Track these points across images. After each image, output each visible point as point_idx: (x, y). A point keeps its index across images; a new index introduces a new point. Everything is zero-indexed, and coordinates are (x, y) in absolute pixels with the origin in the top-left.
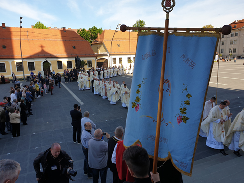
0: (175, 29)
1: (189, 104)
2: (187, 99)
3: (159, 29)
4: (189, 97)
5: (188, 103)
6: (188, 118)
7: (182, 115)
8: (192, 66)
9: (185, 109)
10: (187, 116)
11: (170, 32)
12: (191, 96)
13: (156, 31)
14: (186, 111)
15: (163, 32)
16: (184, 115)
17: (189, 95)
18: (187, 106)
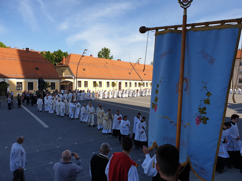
0: (193, 25)
2: (206, 98)
3: (176, 27)
5: (207, 102)
6: (207, 119)
7: (201, 116)
8: (212, 62)
9: (205, 108)
10: (206, 116)
11: (188, 28)
13: (173, 29)
14: (206, 111)
15: (181, 29)
16: (204, 115)
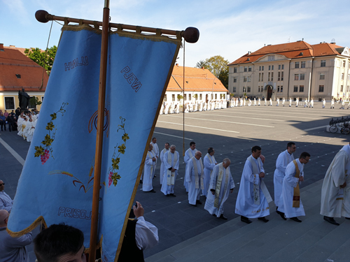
0: (120, 27)
1: (123, 151)
2: (122, 143)
3: (97, 24)
4: (125, 140)
6: (119, 177)
8: (136, 87)
9: (118, 160)
10: (118, 172)
12: (128, 138)
14: (119, 164)
17: (125, 135)
18: (121, 156)
